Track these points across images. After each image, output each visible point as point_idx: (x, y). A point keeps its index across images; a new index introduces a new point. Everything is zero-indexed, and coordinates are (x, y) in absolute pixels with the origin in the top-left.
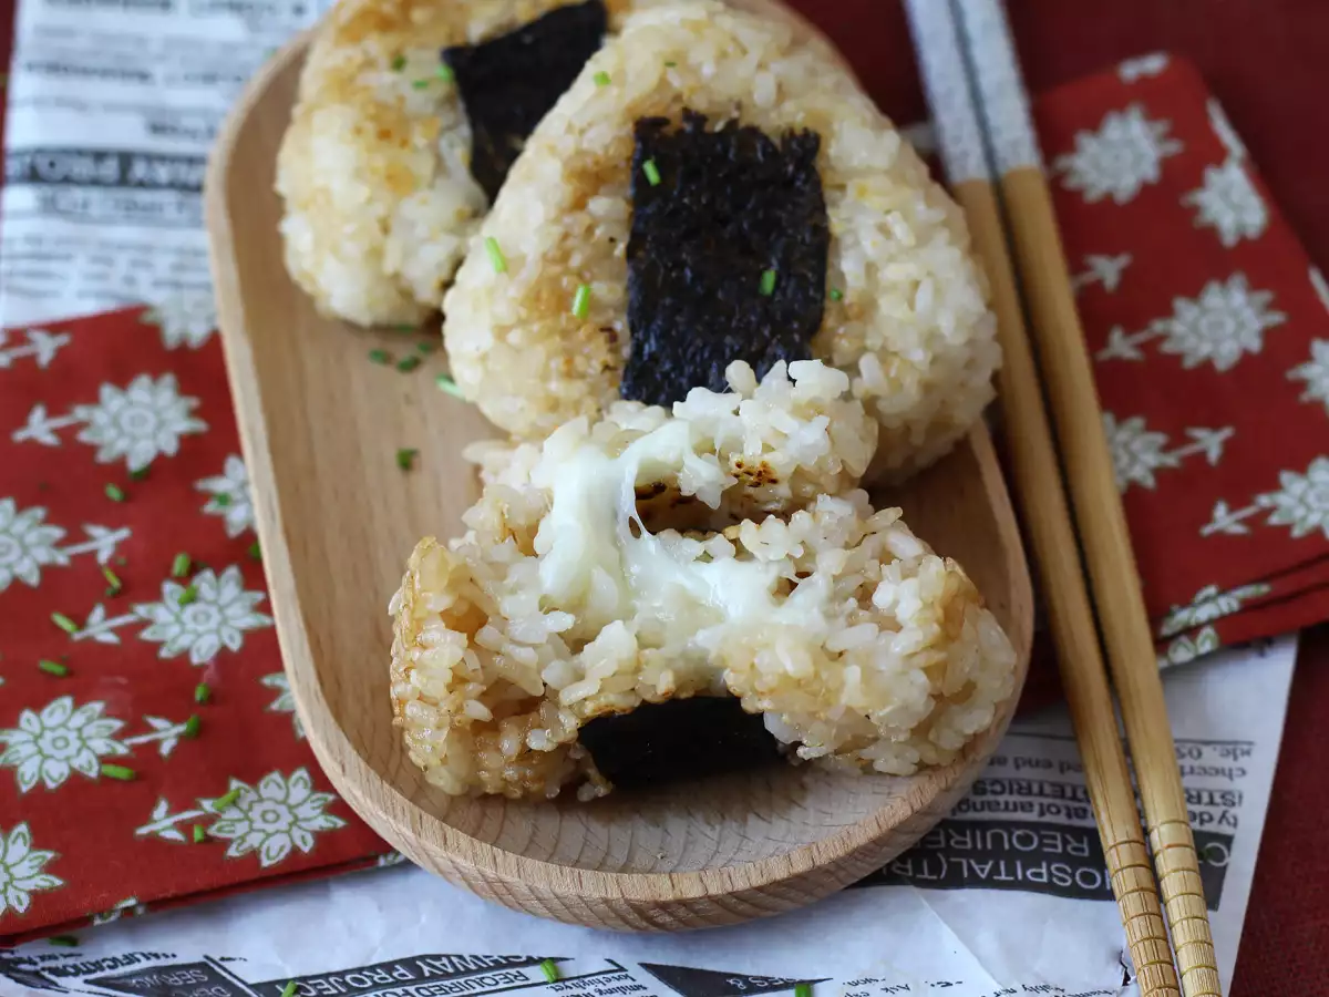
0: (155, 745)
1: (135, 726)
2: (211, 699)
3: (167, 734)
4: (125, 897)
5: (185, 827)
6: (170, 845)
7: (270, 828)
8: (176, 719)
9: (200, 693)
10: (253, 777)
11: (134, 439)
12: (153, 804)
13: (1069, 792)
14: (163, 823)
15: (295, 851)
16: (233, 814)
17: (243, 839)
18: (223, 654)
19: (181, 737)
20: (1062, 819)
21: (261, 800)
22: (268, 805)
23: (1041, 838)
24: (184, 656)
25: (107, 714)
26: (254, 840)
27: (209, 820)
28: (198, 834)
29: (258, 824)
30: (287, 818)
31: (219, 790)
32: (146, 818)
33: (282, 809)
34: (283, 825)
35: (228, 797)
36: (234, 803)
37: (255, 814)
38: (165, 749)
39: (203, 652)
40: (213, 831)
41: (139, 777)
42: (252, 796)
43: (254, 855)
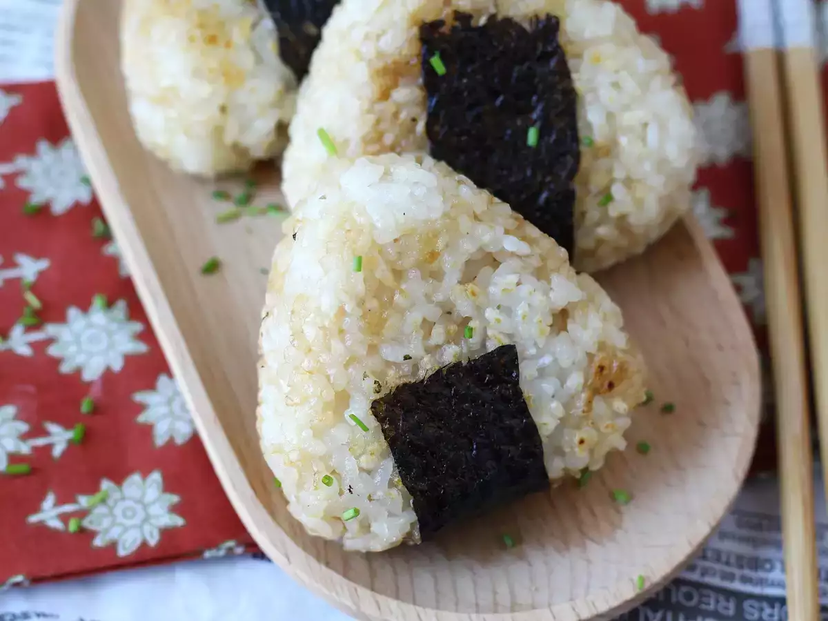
0: (49, 448)
1: (37, 430)
2: (96, 410)
3: (59, 438)
4: (16, 573)
5: (65, 518)
6: (54, 533)
7: (128, 522)
8: (67, 425)
9: (85, 407)
10: (118, 478)
12: (42, 498)
13: (724, 558)
14: (49, 513)
15: (144, 544)
16: (101, 510)
17: (107, 531)
18: (108, 375)
19: (71, 443)
20: (716, 581)
21: (123, 499)
22: (129, 503)
23: (701, 596)
24: (78, 372)
25: (17, 417)
26: (114, 533)
27: (82, 514)
28: (73, 526)
29: (120, 519)
30: (141, 515)
31: (93, 489)
32: (36, 509)
33: (139, 507)
34: (136, 521)
35: (98, 496)
36: (103, 501)
37: (118, 511)
38: (57, 451)
39: (92, 373)
40: (86, 523)
41: (34, 471)
42: (117, 495)
43: (113, 546)
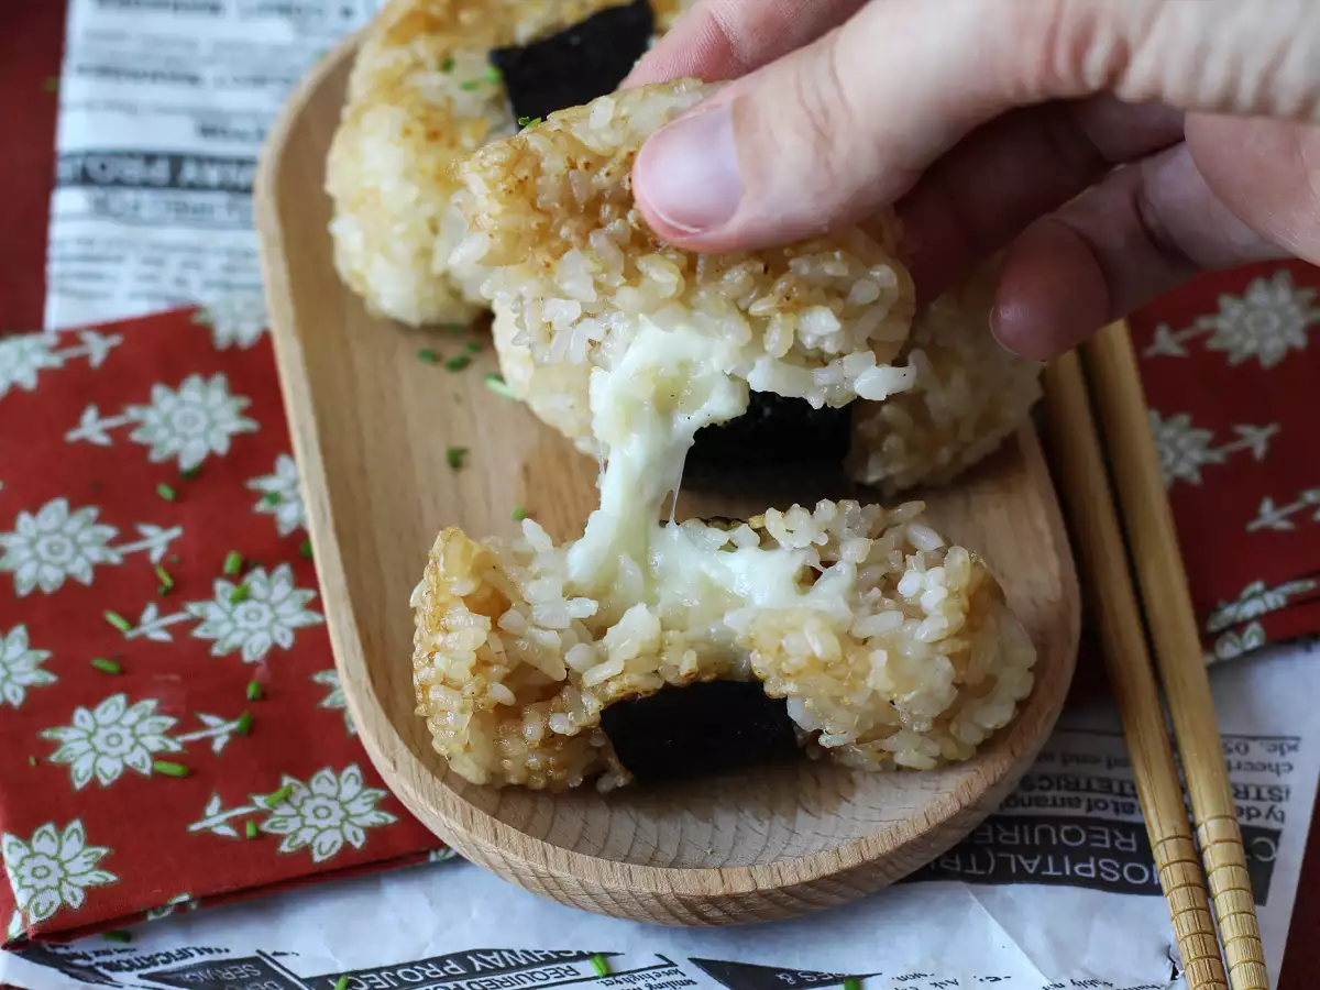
0: (208, 741)
1: (187, 724)
2: (263, 696)
3: (219, 731)
4: (179, 893)
5: (237, 823)
6: (224, 841)
7: (322, 824)
8: (228, 716)
9: (252, 690)
10: (304, 774)
11: (186, 438)
12: (205, 801)
13: (1116, 787)
14: (216, 819)
15: (347, 846)
16: (285, 810)
17: (295, 835)
18: (275, 652)
19: (233, 734)
20: (1109, 815)
21: (313, 796)
22: (319, 801)
23: (1089, 832)
24: (236, 654)
25: (160, 712)
26: (306, 836)
27: (260, 816)
28: (250, 830)
29: (310, 820)
30: (338, 814)
31: (271, 786)
32: (199, 815)
33: (334, 805)
34: (334, 821)
35: (280, 794)
36: (286, 799)
37: (307, 810)
38: (218, 746)
39: (255, 650)
40: (265, 827)
41: (192, 773)
42: (304, 792)
43: (306, 850)
